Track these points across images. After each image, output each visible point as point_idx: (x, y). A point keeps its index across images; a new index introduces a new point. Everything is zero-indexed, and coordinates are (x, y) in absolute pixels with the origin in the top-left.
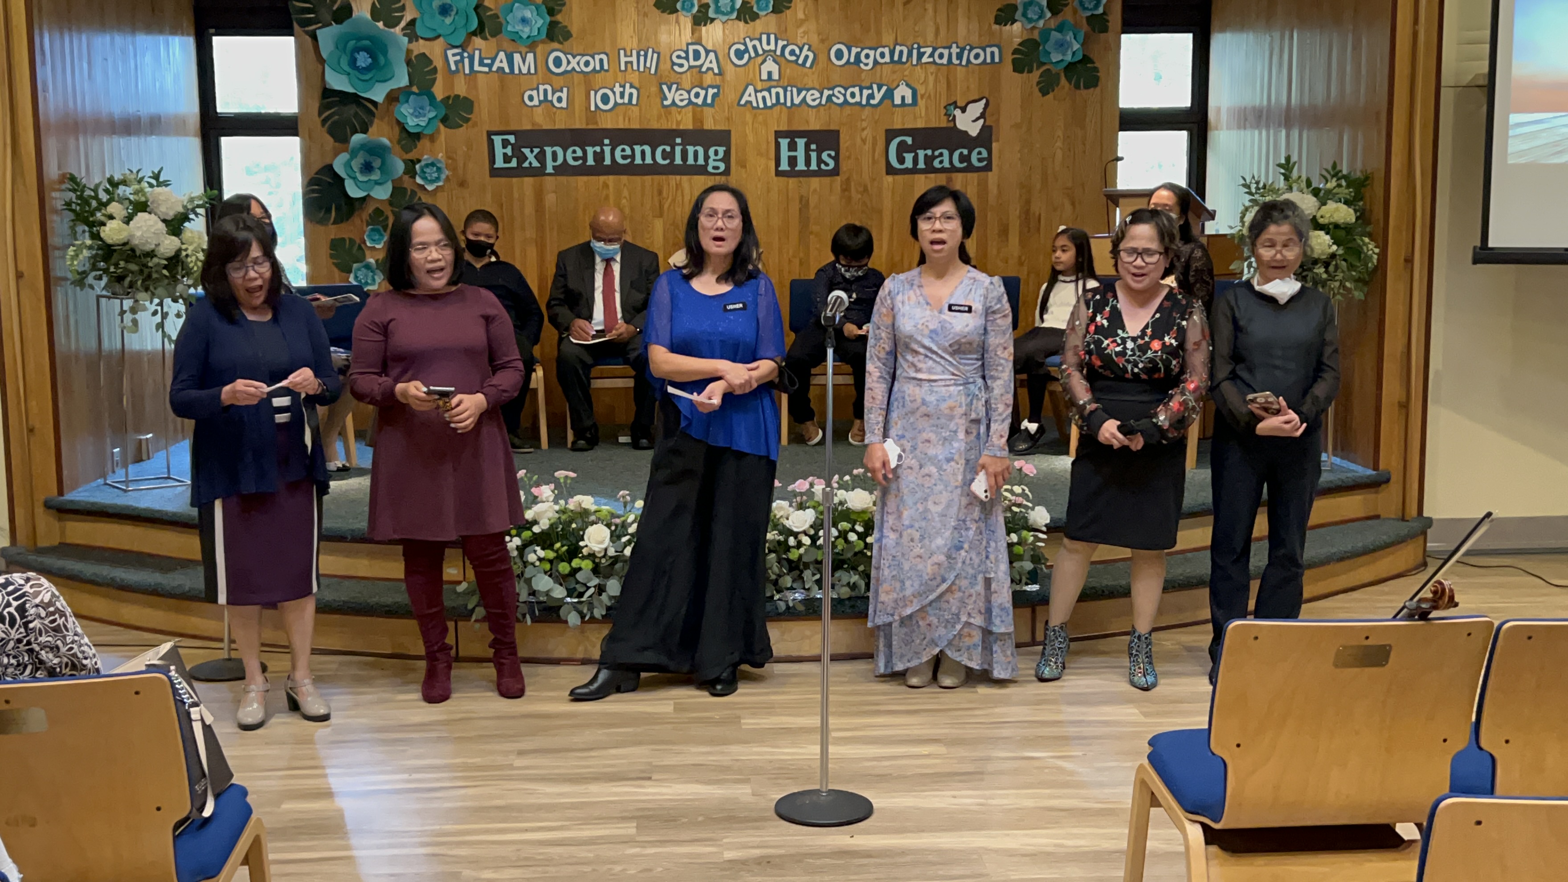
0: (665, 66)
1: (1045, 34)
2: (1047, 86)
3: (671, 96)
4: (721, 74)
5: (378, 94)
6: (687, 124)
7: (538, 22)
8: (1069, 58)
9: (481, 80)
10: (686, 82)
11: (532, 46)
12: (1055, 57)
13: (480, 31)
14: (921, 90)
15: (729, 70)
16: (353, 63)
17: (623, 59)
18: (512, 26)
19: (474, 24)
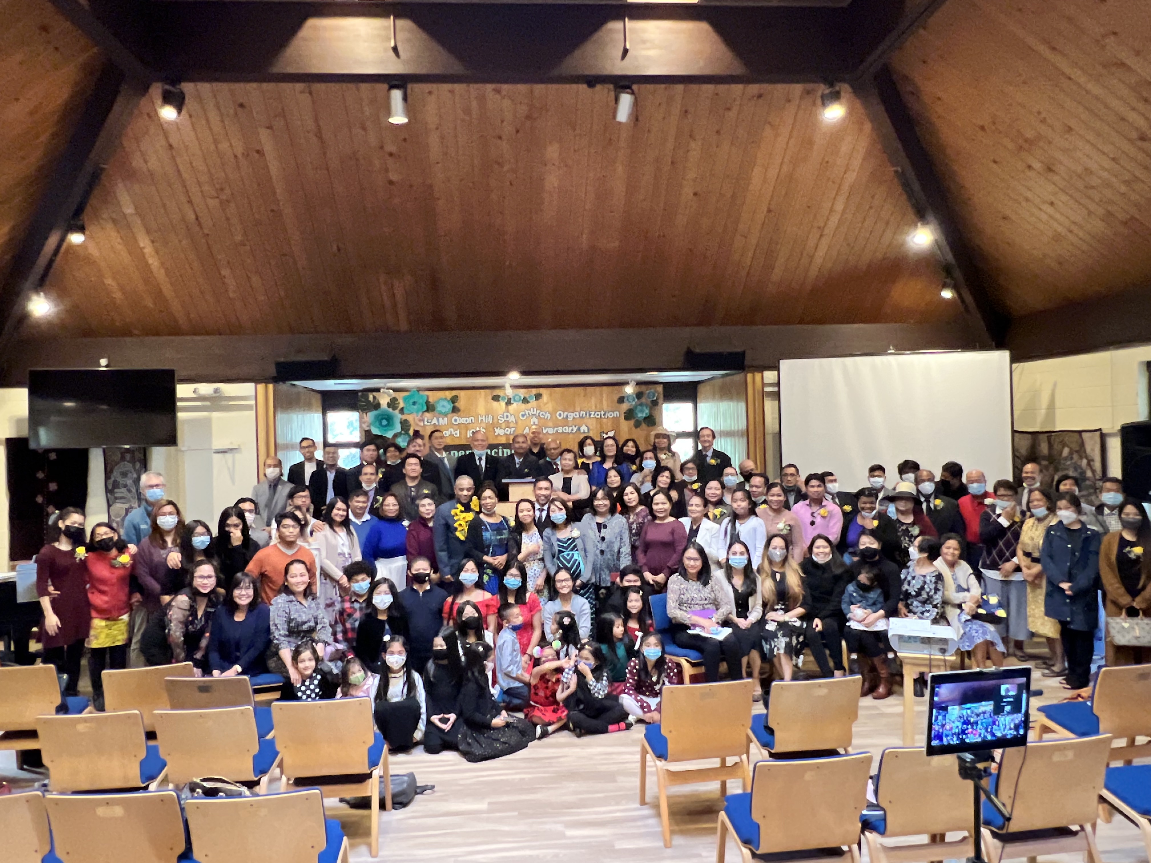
0: (495, 421)
1: (636, 407)
2: (637, 425)
3: (498, 431)
4: (516, 423)
5: (389, 435)
6: (503, 441)
7: (449, 406)
8: (644, 415)
9: (427, 427)
10: (503, 426)
11: (445, 415)
12: (640, 415)
13: (427, 411)
14: (591, 427)
15: (520, 422)
16: (381, 423)
17: (480, 418)
18: (439, 408)
19: (425, 408)
